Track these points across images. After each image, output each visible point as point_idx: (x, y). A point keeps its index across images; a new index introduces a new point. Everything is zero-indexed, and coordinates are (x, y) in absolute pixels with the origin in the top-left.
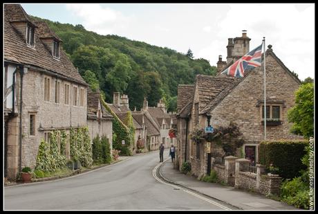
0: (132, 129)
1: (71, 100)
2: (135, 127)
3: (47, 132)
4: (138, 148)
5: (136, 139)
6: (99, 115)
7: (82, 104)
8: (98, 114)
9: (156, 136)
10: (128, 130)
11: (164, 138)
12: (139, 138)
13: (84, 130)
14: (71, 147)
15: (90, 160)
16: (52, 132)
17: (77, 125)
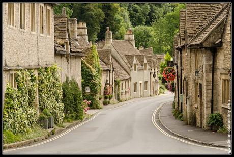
0: (99, 71)
1: (38, 26)
2: (102, 68)
3: (13, 72)
4: (106, 98)
5: (103, 85)
6: (67, 49)
7: (49, 33)
8: (65, 47)
9: (125, 80)
10: (94, 72)
11: (135, 84)
12: (107, 84)
13: (54, 71)
14: (40, 96)
15: (61, 115)
16: (20, 73)
17: (45, 63)
